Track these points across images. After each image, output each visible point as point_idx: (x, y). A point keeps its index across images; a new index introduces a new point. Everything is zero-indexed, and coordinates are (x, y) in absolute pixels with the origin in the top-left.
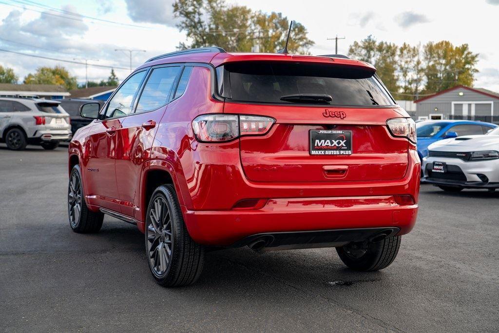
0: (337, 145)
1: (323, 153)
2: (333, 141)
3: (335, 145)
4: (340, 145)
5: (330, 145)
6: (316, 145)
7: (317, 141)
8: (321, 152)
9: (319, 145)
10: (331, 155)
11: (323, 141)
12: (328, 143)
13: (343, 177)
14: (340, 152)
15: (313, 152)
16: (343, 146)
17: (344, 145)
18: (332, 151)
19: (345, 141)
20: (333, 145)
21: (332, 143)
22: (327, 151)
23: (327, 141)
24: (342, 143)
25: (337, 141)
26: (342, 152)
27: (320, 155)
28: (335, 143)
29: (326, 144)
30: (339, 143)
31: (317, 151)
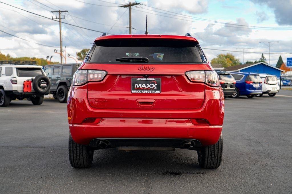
0: (150, 87)
1: (140, 92)
2: (148, 85)
3: (149, 87)
4: (152, 87)
5: (145, 87)
6: (135, 87)
7: (136, 85)
8: (139, 92)
9: (138, 87)
10: (146, 93)
11: (140, 85)
12: (144, 86)
13: (151, 106)
14: (152, 92)
15: (133, 91)
16: (154, 88)
17: (155, 87)
18: (147, 91)
19: (156, 85)
20: (147, 87)
21: (147, 86)
22: (143, 91)
23: (144, 85)
24: (154, 86)
25: (151, 85)
26: (153, 91)
27: (138, 93)
28: (149, 86)
29: (142, 86)
30: (152, 86)
31: (136, 91)
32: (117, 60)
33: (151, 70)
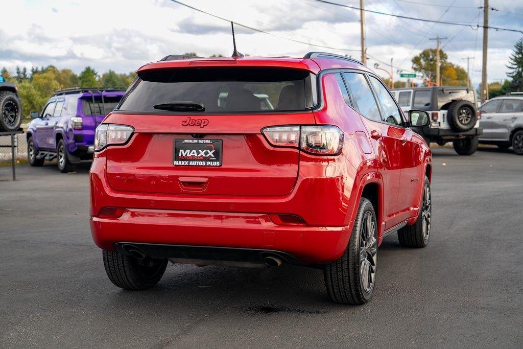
0: (204, 155)
1: (187, 163)
2: (200, 151)
3: (202, 156)
4: (207, 156)
5: (196, 155)
6: (180, 155)
7: (181, 151)
8: (185, 163)
9: (184, 155)
10: (196, 166)
11: (188, 151)
12: (194, 153)
13: (202, 190)
14: (206, 163)
15: (176, 163)
16: (211, 157)
17: (213, 156)
18: (198, 162)
19: (213, 151)
20: (199, 155)
21: (198, 153)
22: (191, 162)
23: (193, 151)
24: (211, 153)
25: (205, 151)
26: (208, 163)
27: (183, 165)
28: (202, 153)
29: (191, 154)
30: (207, 153)
31: (180, 162)
32: (156, 107)
33: (202, 126)
